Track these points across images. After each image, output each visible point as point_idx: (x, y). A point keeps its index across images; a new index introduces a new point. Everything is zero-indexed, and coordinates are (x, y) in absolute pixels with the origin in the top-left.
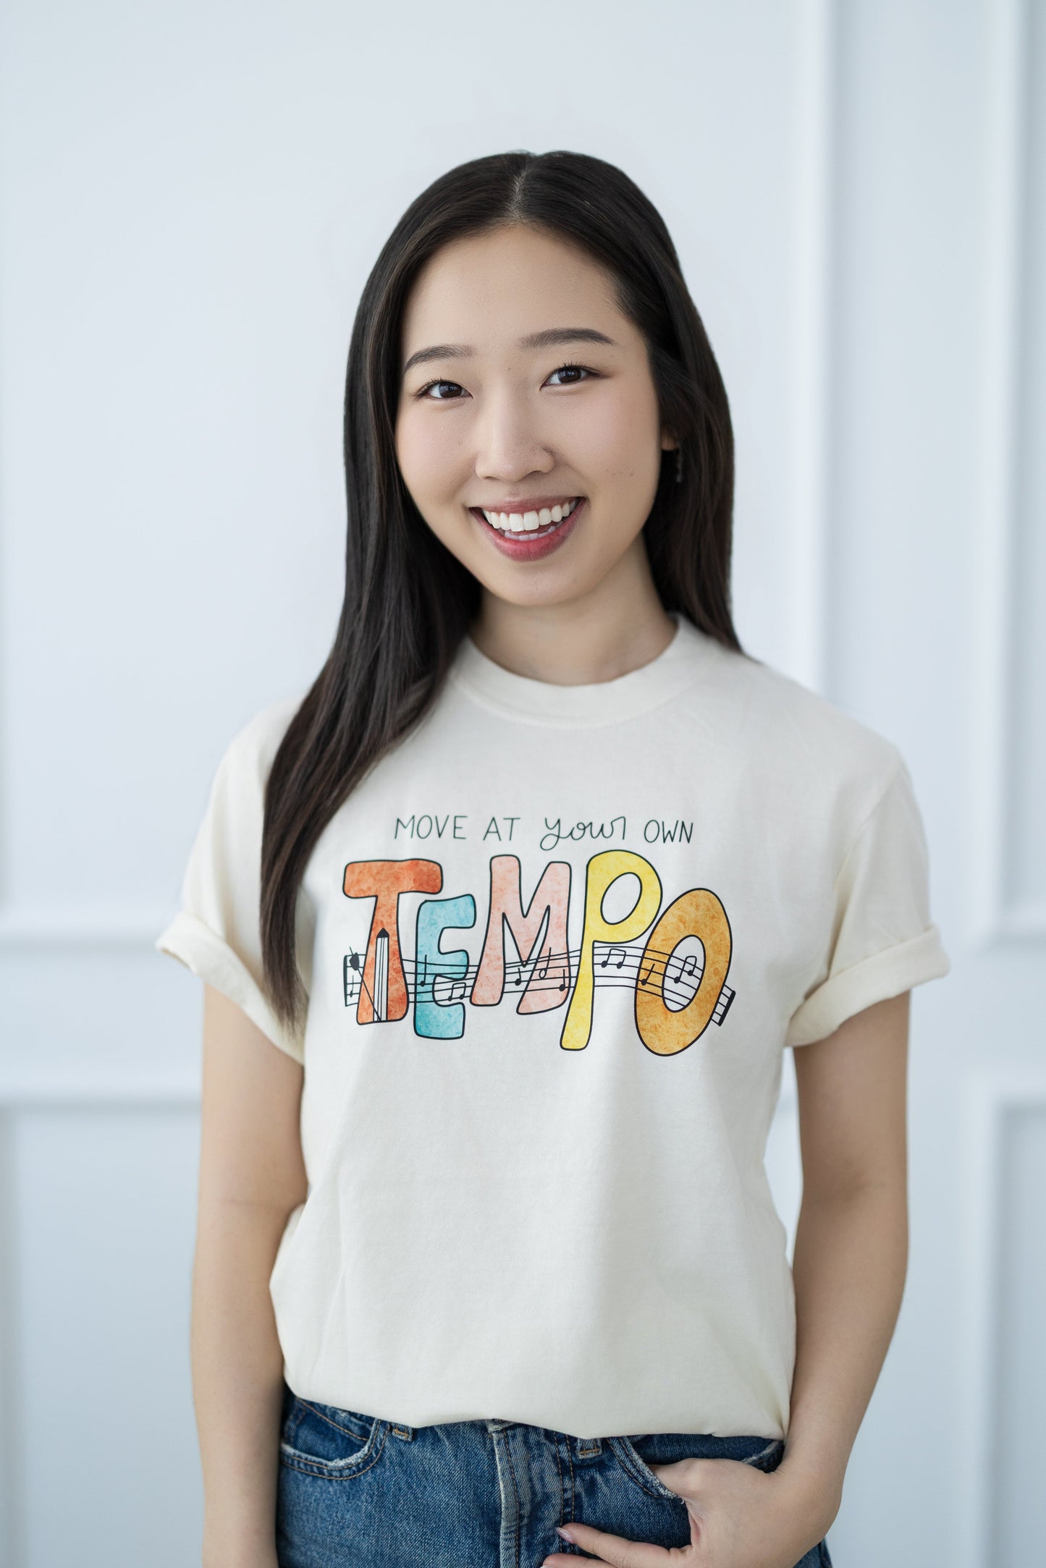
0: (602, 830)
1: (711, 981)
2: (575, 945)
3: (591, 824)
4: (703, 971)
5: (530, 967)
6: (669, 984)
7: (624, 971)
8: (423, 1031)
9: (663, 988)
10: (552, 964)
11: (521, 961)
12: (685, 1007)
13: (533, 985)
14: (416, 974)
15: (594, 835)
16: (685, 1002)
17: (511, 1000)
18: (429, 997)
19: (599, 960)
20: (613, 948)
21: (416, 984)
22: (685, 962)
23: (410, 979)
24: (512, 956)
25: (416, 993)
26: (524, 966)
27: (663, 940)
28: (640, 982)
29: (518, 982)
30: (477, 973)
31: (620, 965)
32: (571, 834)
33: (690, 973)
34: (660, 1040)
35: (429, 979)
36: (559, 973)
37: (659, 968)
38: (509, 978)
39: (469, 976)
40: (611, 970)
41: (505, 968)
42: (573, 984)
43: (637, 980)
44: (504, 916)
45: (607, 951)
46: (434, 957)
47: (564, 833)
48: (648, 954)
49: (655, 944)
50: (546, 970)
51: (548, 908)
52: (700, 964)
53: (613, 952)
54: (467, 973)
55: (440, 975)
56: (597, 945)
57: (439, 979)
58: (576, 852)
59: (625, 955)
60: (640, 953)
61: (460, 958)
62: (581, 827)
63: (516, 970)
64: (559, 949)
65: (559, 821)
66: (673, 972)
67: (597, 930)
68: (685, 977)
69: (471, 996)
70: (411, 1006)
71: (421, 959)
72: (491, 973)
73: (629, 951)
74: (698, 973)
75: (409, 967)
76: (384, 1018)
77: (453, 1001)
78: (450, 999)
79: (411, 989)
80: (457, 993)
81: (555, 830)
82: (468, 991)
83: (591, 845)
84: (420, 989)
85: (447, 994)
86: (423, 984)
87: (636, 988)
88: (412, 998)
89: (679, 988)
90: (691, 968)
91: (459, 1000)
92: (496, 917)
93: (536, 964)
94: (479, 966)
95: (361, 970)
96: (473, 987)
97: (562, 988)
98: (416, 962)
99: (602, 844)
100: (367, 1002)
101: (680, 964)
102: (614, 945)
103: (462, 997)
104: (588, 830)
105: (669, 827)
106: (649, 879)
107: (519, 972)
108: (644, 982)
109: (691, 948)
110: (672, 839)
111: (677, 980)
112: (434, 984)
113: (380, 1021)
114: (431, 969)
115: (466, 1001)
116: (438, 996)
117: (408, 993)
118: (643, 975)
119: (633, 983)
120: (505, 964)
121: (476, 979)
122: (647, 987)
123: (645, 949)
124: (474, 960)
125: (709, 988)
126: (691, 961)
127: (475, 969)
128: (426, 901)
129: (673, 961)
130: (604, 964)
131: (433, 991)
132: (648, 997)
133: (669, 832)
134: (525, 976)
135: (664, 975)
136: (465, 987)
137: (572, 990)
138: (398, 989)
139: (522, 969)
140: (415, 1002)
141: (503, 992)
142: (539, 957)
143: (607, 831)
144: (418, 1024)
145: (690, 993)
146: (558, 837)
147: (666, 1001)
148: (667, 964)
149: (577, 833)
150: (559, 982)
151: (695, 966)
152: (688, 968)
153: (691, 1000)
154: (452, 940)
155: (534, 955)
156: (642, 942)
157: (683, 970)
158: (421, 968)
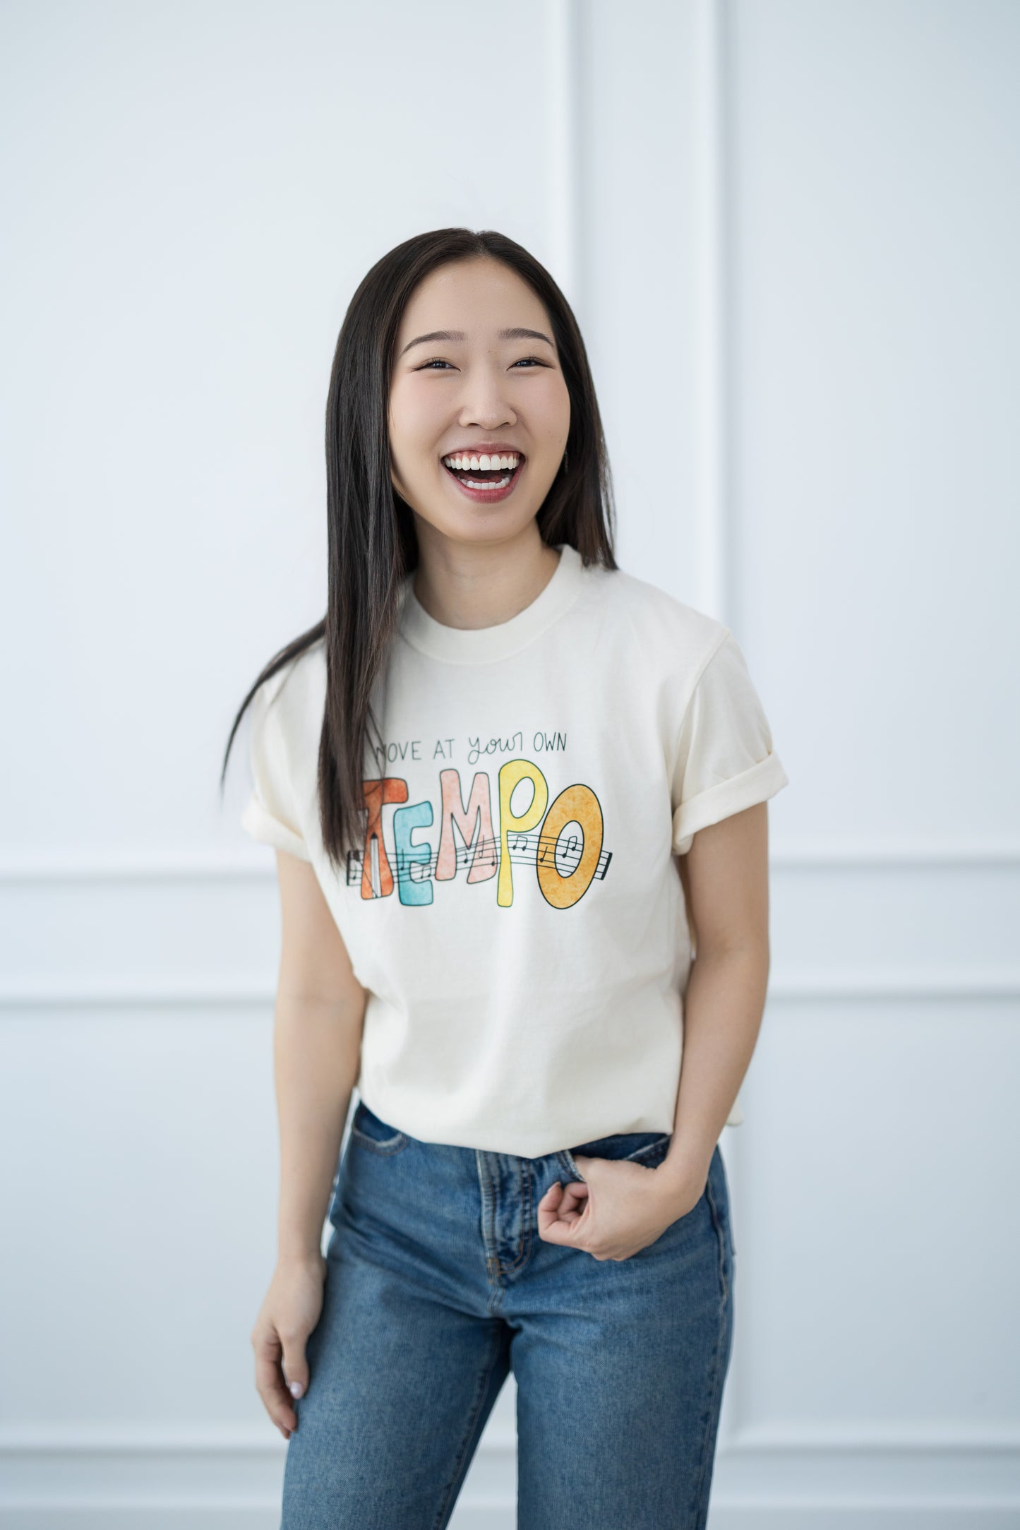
0: (507, 744)
1: (591, 851)
2: (497, 834)
3: (500, 740)
4: (583, 845)
5: (472, 850)
6: (559, 859)
7: (526, 853)
8: (405, 901)
9: (555, 863)
10: (486, 847)
11: (467, 846)
12: (573, 873)
13: (476, 863)
14: (397, 862)
15: (503, 749)
16: (572, 870)
17: (462, 875)
18: (407, 877)
19: (511, 844)
20: (519, 836)
21: (398, 870)
22: (569, 841)
23: (393, 866)
24: (460, 844)
25: (398, 876)
26: (468, 849)
27: (552, 828)
28: (539, 861)
29: (466, 861)
30: (438, 858)
31: (524, 848)
32: (487, 749)
33: (573, 849)
34: (559, 898)
35: (406, 865)
36: (489, 853)
37: (551, 849)
38: (460, 859)
39: (432, 861)
40: (519, 852)
41: (456, 852)
42: (499, 861)
43: (537, 859)
44: (452, 816)
45: (515, 838)
46: (408, 850)
47: (482, 749)
48: (543, 840)
49: (547, 832)
50: (482, 851)
51: (479, 808)
52: (580, 841)
53: (519, 839)
54: (430, 859)
55: (414, 862)
56: (509, 833)
57: (413, 865)
58: (490, 764)
59: (527, 841)
60: (537, 839)
61: (425, 849)
62: (493, 743)
63: (463, 852)
64: (488, 837)
65: (478, 740)
66: (560, 851)
67: (510, 823)
68: (570, 853)
69: (435, 875)
70: (396, 885)
71: (399, 852)
72: (447, 857)
73: (530, 838)
74: (579, 847)
75: (392, 858)
76: (379, 895)
77: (424, 879)
78: (422, 877)
79: (395, 873)
80: (426, 873)
81: (477, 748)
82: (433, 872)
83: (502, 757)
84: (401, 872)
85: (419, 875)
86: (402, 869)
87: (537, 865)
88: (396, 879)
89: (566, 861)
90: (574, 845)
91: (427, 878)
92: (447, 816)
93: (476, 847)
94: (438, 853)
95: (362, 862)
96: (436, 868)
97: (493, 864)
98: (396, 854)
99: (508, 756)
100: (367, 885)
101: (565, 844)
102: (520, 834)
103: (429, 876)
104: (498, 745)
105: (550, 738)
106: (539, 781)
107: (466, 854)
108: (542, 860)
109: (572, 830)
110: (552, 748)
111: (564, 856)
112: (410, 868)
113: (377, 897)
114: (407, 858)
115: (432, 878)
116: (414, 876)
117: (392, 877)
118: (540, 856)
119: (534, 862)
120: (456, 849)
121: (437, 862)
122: (544, 863)
123: (540, 836)
124: (435, 849)
125: (590, 856)
126: (573, 840)
127: (436, 855)
128: (398, 810)
129: (560, 843)
130: (514, 848)
131: (410, 873)
132: (546, 870)
133: (550, 742)
134: (470, 857)
135: (555, 854)
136: (431, 869)
137: (499, 865)
138: (386, 873)
139: (468, 851)
140: (399, 882)
141: (456, 870)
142: (477, 843)
143: (511, 746)
144: (402, 897)
145: (575, 863)
146: (479, 752)
147: (559, 871)
148: (556, 845)
149: (491, 748)
150: (491, 860)
151: (576, 843)
152: (572, 845)
153: (576, 868)
154: (419, 836)
155: (474, 842)
156: (537, 831)
157: (567, 848)
158: (400, 858)
